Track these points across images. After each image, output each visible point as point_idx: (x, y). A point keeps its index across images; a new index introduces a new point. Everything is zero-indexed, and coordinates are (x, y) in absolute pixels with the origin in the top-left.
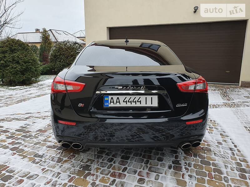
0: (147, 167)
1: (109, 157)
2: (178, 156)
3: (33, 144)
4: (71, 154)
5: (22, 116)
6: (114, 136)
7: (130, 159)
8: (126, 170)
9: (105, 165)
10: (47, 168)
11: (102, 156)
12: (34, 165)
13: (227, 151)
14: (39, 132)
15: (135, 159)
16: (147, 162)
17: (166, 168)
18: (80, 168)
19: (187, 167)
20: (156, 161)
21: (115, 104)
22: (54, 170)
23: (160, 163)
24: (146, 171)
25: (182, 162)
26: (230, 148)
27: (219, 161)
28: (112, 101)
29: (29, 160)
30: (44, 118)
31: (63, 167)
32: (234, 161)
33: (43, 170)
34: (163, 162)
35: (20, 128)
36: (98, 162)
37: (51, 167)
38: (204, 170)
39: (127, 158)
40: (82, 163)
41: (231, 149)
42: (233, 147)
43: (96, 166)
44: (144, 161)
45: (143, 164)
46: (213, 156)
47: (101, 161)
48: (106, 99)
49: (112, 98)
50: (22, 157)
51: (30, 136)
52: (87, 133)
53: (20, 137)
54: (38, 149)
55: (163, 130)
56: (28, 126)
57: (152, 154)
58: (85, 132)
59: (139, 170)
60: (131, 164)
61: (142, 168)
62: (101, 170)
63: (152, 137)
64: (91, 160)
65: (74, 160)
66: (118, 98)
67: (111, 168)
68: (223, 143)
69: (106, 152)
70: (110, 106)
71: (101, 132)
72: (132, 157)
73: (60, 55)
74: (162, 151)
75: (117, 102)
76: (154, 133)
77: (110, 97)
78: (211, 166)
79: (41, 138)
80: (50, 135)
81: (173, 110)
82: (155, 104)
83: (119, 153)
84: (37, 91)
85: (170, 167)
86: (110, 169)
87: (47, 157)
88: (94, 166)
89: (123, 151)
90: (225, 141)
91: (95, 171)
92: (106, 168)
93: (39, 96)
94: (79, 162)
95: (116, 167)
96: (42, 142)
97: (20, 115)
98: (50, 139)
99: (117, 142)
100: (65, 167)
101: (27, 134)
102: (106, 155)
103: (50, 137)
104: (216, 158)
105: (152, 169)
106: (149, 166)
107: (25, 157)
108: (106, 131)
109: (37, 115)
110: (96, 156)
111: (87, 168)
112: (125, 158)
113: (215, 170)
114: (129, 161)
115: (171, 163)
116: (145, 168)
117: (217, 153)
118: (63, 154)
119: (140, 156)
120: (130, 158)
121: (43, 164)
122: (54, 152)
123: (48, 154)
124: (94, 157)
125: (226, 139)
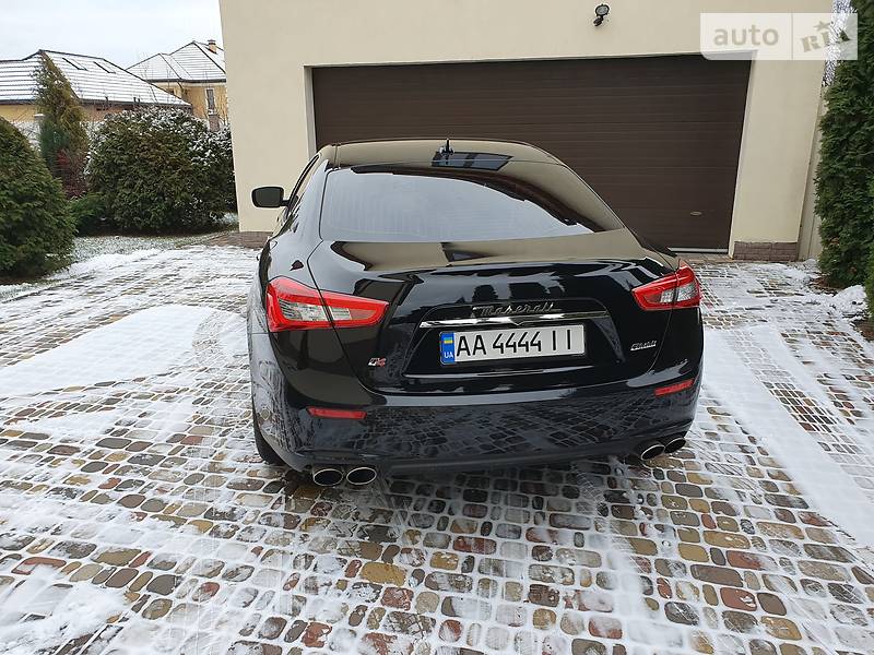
0: (543, 515)
1: (429, 499)
2: (614, 479)
3: (181, 483)
4: (317, 501)
5: (88, 394)
6: (445, 440)
7: (489, 500)
8: (490, 530)
9: (427, 523)
10: (267, 548)
11: (410, 499)
12: (223, 542)
13: (735, 455)
14: (179, 444)
15: (503, 498)
16: (539, 504)
17: (595, 515)
18: (362, 537)
19: (646, 505)
20: (561, 497)
21: (471, 353)
22: (288, 549)
23: (574, 501)
24: (545, 526)
25: (631, 495)
26: (740, 446)
27: (721, 483)
28: (463, 346)
29: (199, 529)
30: (170, 398)
31: (311, 538)
32: (756, 480)
33: (257, 551)
34: (581, 498)
35: (108, 436)
36: (404, 514)
37: (277, 542)
38: (690, 510)
39: (483, 497)
40: (360, 524)
41: (743, 449)
42: (748, 443)
43: (404, 528)
44: (528, 501)
45: (529, 509)
46: (704, 471)
47: (411, 511)
48: (447, 341)
49: (463, 338)
50: (173, 523)
51: (156, 459)
52: (371, 438)
53: (124, 463)
54: (209, 496)
55: (574, 415)
56: (131, 428)
57: (544, 481)
58: (366, 436)
59: (525, 527)
60: (497, 511)
61: (532, 519)
62: (423, 538)
63: (548, 436)
64: (382, 512)
65: (333, 516)
66: (479, 337)
67: (448, 529)
68: (721, 433)
69: (413, 485)
70: (457, 359)
71: (407, 433)
72: (494, 493)
73: (130, 162)
74: (569, 468)
75: (476, 348)
76: (552, 424)
77: (457, 335)
78: (704, 498)
79: (198, 463)
80: (219, 450)
81: (624, 360)
82: (578, 347)
83: (453, 484)
84: (85, 302)
85: (603, 511)
86: (448, 532)
87: (249, 516)
88: (399, 528)
89: (461, 479)
90: (724, 428)
91: (409, 542)
92: (433, 530)
93: (104, 320)
94: (349, 520)
95: (462, 525)
96: (207, 475)
97: (79, 393)
98: (228, 462)
99: (456, 458)
100: (316, 539)
101: (143, 452)
102: (418, 493)
103: (222, 456)
104: (714, 476)
105: (559, 520)
106: (548, 513)
107: (179, 522)
108: (420, 427)
109: (139, 389)
110: (393, 499)
111: (380, 534)
112: (475, 499)
113: (717, 507)
114: (489, 504)
115: (603, 501)
116: (540, 518)
117: (712, 462)
118: (293, 504)
119: (514, 489)
120: (489, 497)
121: (246, 535)
122: (262, 501)
123: (246, 508)
124: (386, 503)
125: (725, 421)
